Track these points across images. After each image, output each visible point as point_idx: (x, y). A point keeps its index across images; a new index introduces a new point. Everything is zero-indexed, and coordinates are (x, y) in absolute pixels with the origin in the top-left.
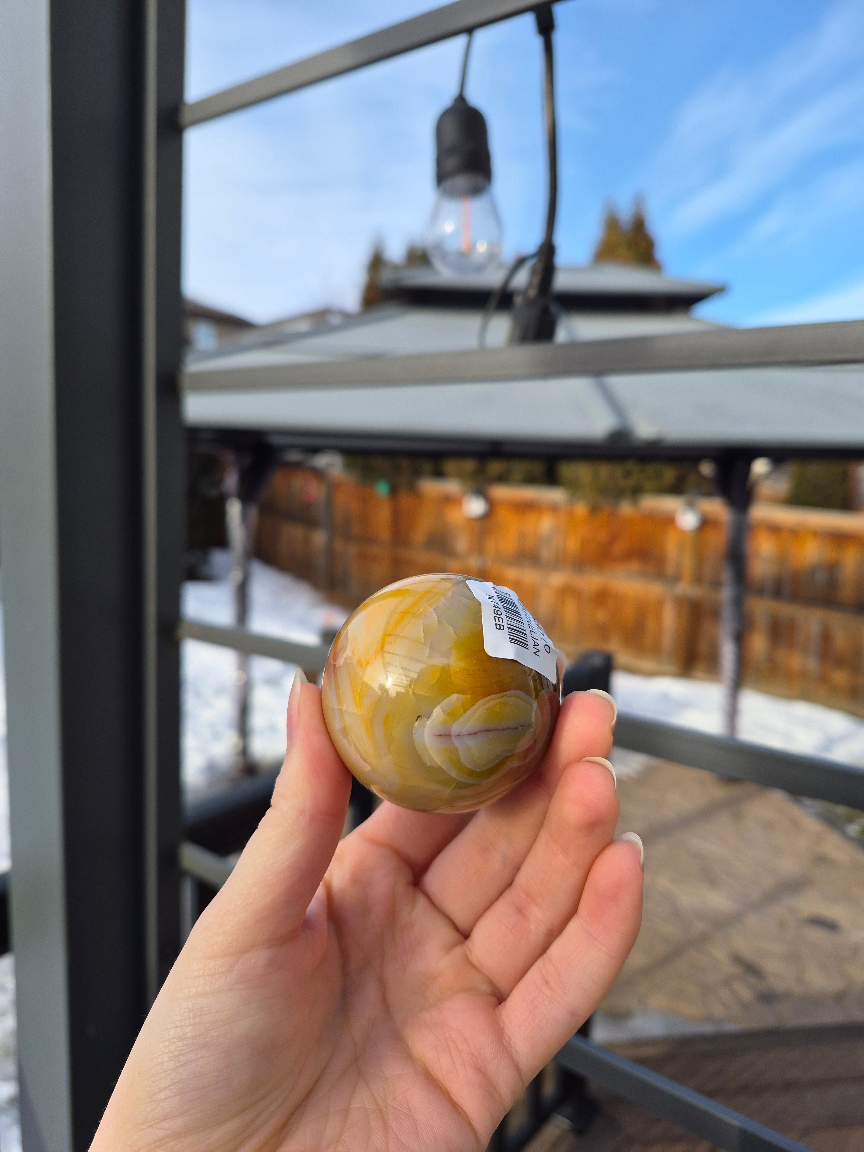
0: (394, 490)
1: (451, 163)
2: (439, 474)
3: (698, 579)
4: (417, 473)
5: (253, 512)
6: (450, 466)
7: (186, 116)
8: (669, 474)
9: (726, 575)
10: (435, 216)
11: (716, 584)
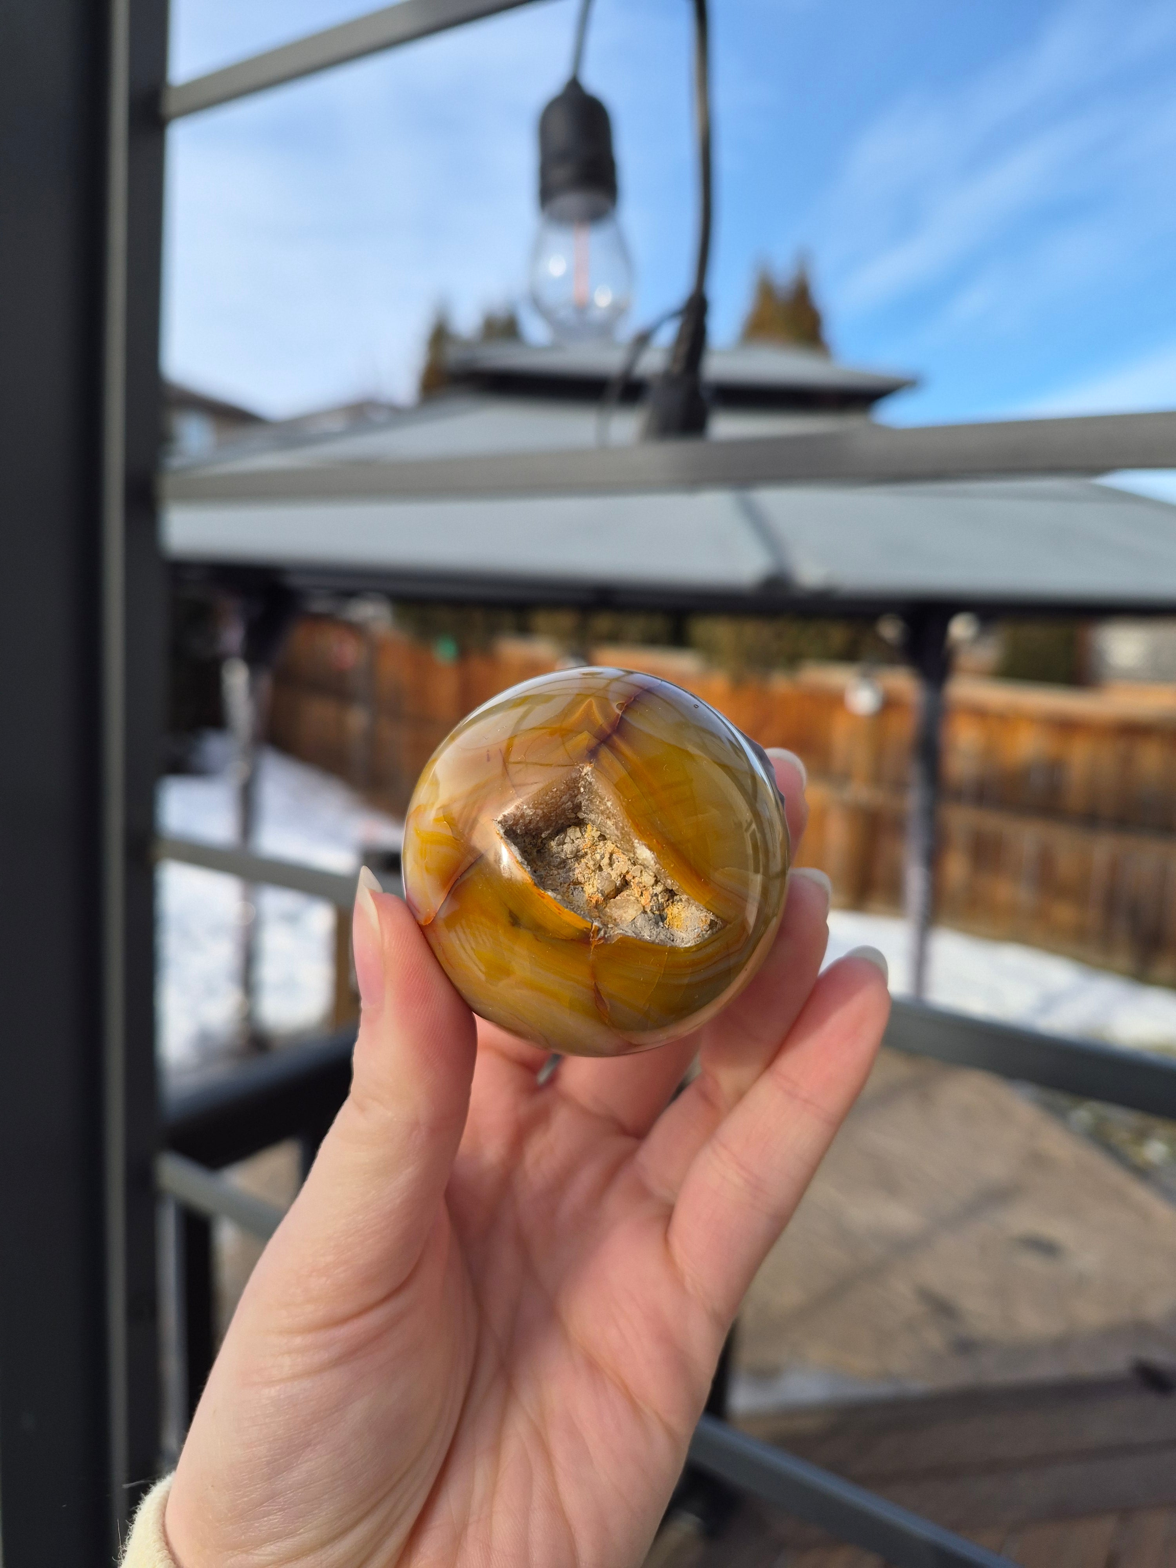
0: (463, 654)
1: (561, 173)
2: (524, 630)
3: (877, 778)
4: (493, 631)
5: (266, 682)
6: (541, 620)
7: (171, 104)
8: (838, 635)
9: (914, 773)
10: (537, 252)
11: (899, 786)
